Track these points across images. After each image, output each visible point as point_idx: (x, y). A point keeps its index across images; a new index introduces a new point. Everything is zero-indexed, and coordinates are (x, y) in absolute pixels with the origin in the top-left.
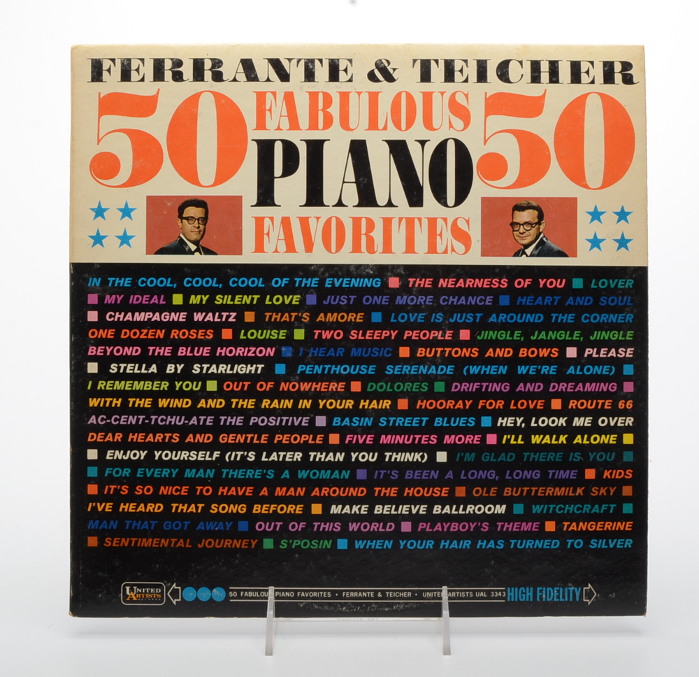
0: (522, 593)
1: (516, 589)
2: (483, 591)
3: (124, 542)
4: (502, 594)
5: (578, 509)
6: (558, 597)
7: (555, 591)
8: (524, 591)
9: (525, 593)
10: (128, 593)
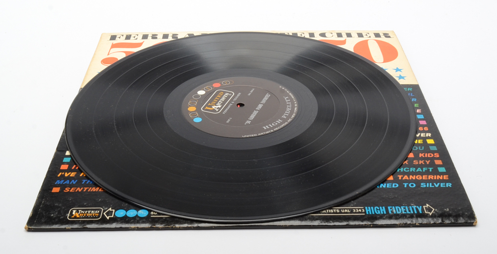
0: (377, 209)
1: (372, 208)
2: (347, 209)
3: (79, 189)
4: (362, 210)
5: (407, 170)
6: (405, 211)
7: (402, 208)
8: (378, 208)
9: (380, 210)
10: (74, 213)
